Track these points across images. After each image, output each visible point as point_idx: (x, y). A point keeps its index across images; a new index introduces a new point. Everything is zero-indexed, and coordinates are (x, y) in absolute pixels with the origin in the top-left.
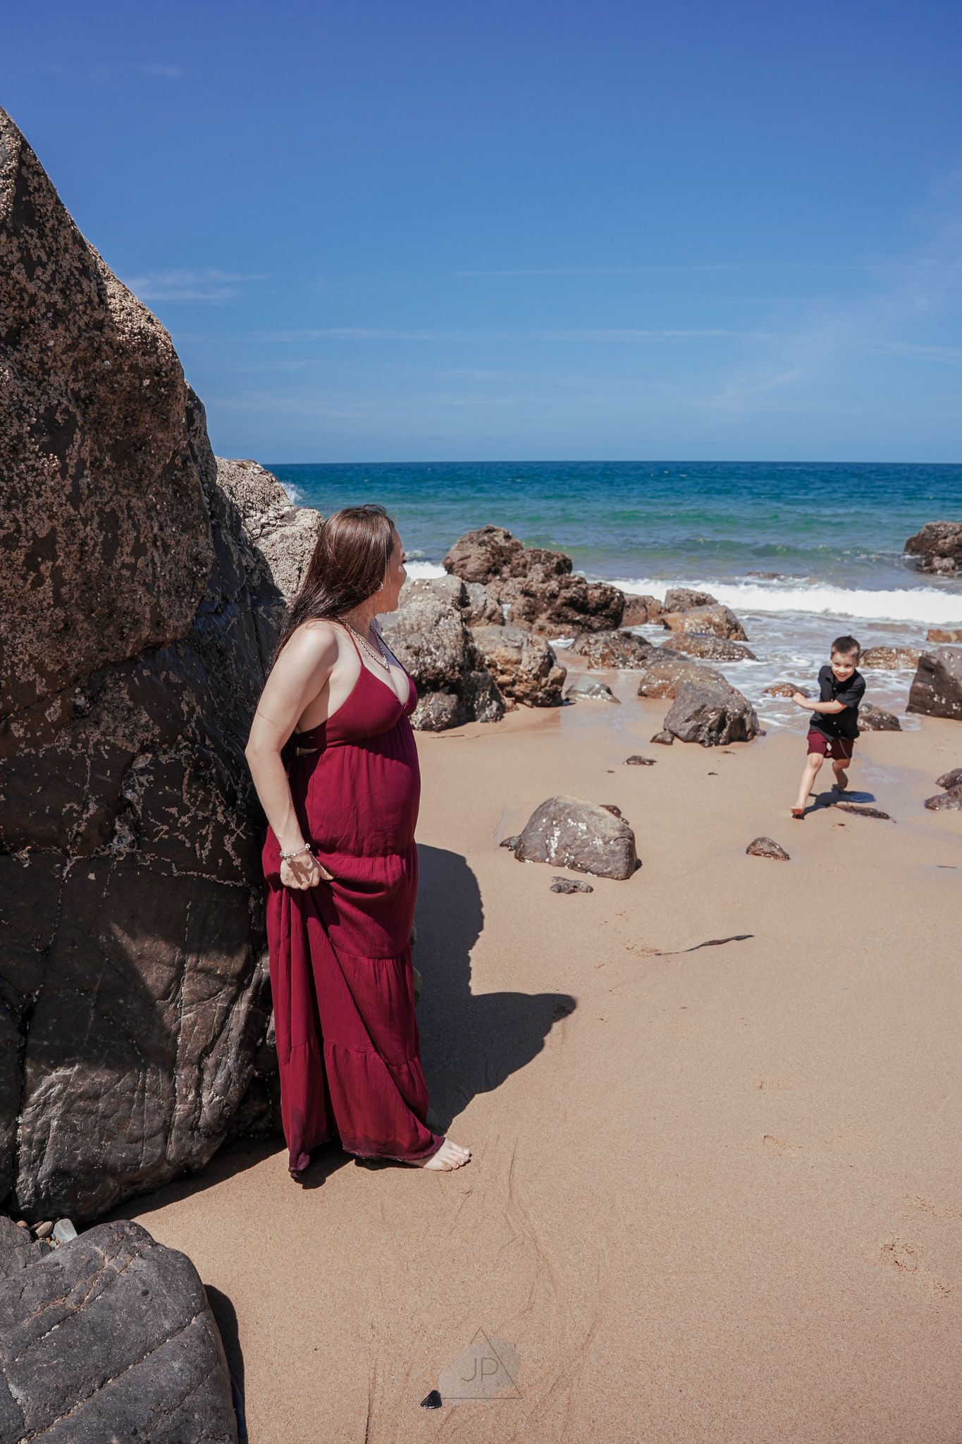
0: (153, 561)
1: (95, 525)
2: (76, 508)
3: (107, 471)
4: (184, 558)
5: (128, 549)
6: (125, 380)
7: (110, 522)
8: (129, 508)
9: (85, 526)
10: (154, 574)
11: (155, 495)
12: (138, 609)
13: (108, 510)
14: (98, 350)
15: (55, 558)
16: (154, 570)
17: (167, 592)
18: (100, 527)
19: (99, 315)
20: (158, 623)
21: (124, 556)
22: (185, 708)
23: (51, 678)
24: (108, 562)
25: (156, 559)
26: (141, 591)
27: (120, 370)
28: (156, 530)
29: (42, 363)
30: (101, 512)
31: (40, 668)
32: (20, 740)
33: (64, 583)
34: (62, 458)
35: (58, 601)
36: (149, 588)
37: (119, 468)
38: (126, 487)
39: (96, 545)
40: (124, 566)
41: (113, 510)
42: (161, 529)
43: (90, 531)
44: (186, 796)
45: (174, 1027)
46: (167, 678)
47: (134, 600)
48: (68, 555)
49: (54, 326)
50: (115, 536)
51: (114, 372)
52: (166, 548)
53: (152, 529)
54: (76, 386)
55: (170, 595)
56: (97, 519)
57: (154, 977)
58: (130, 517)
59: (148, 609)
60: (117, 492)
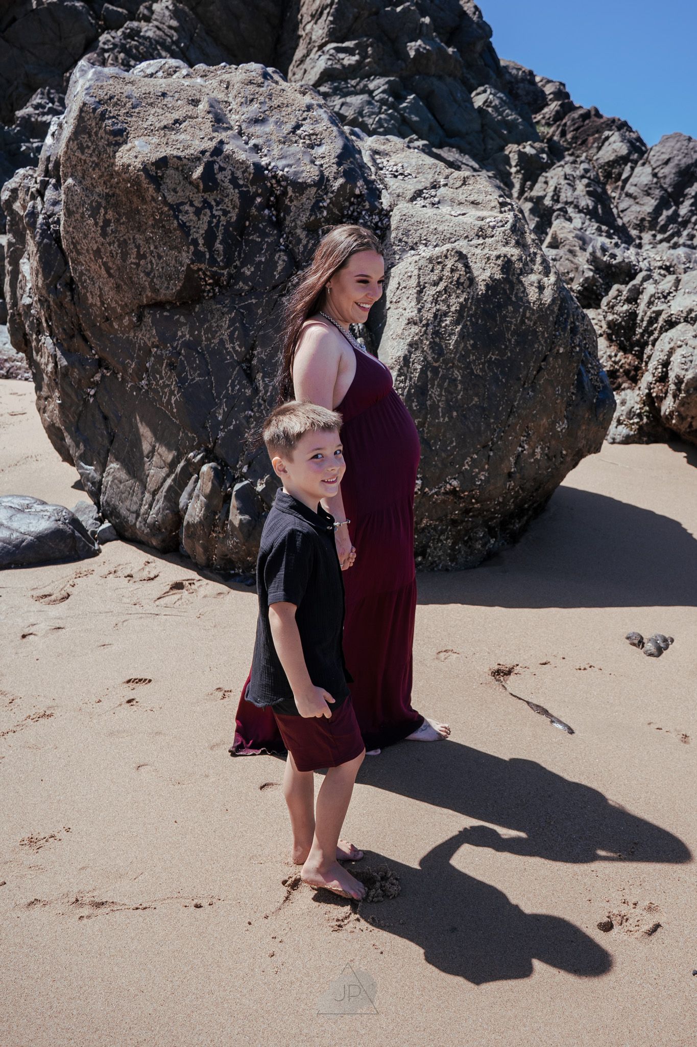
0: (151, 262)
1: (116, 245)
2: (105, 238)
3: (123, 223)
4: (174, 262)
5: (133, 256)
6: (122, 185)
7: (123, 244)
8: (134, 239)
9: (110, 246)
10: (152, 268)
11: (152, 232)
12: (142, 283)
13: (122, 239)
14: (112, 175)
15: (102, 258)
16: (152, 266)
17: (160, 277)
18: (119, 246)
19: (112, 161)
20: (155, 291)
21: (132, 259)
22: (180, 333)
23: (122, 308)
24: (124, 261)
25: (154, 261)
26: (142, 275)
27: (120, 182)
28: (152, 248)
29: (92, 184)
30: (118, 240)
31: (117, 302)
32: (117, 330)
33: (111, 268)
34: (95, 220)
35: (110, 275)
36: (148, 274)
37: (129, 221)
38: (133, 230)
39: (117, 254)
40: (132, 263)
41: (125, 240)
42: (156, 247)
43: (114, 247)
44: (163, 372)
45: (147, 472)
46: (179, 318)
47: (138, 279)
48: (107, 257)
49: (94, 170)
50: (126, 250)
51: (117, 183)
52: (160, 257)
53: (150, 248)
54: (107, 191)
55: (161, 278)
56: (117, 243)
57: (146, 447)
58: (134, 242)
59: (147, 283)
60: (128, 232)
